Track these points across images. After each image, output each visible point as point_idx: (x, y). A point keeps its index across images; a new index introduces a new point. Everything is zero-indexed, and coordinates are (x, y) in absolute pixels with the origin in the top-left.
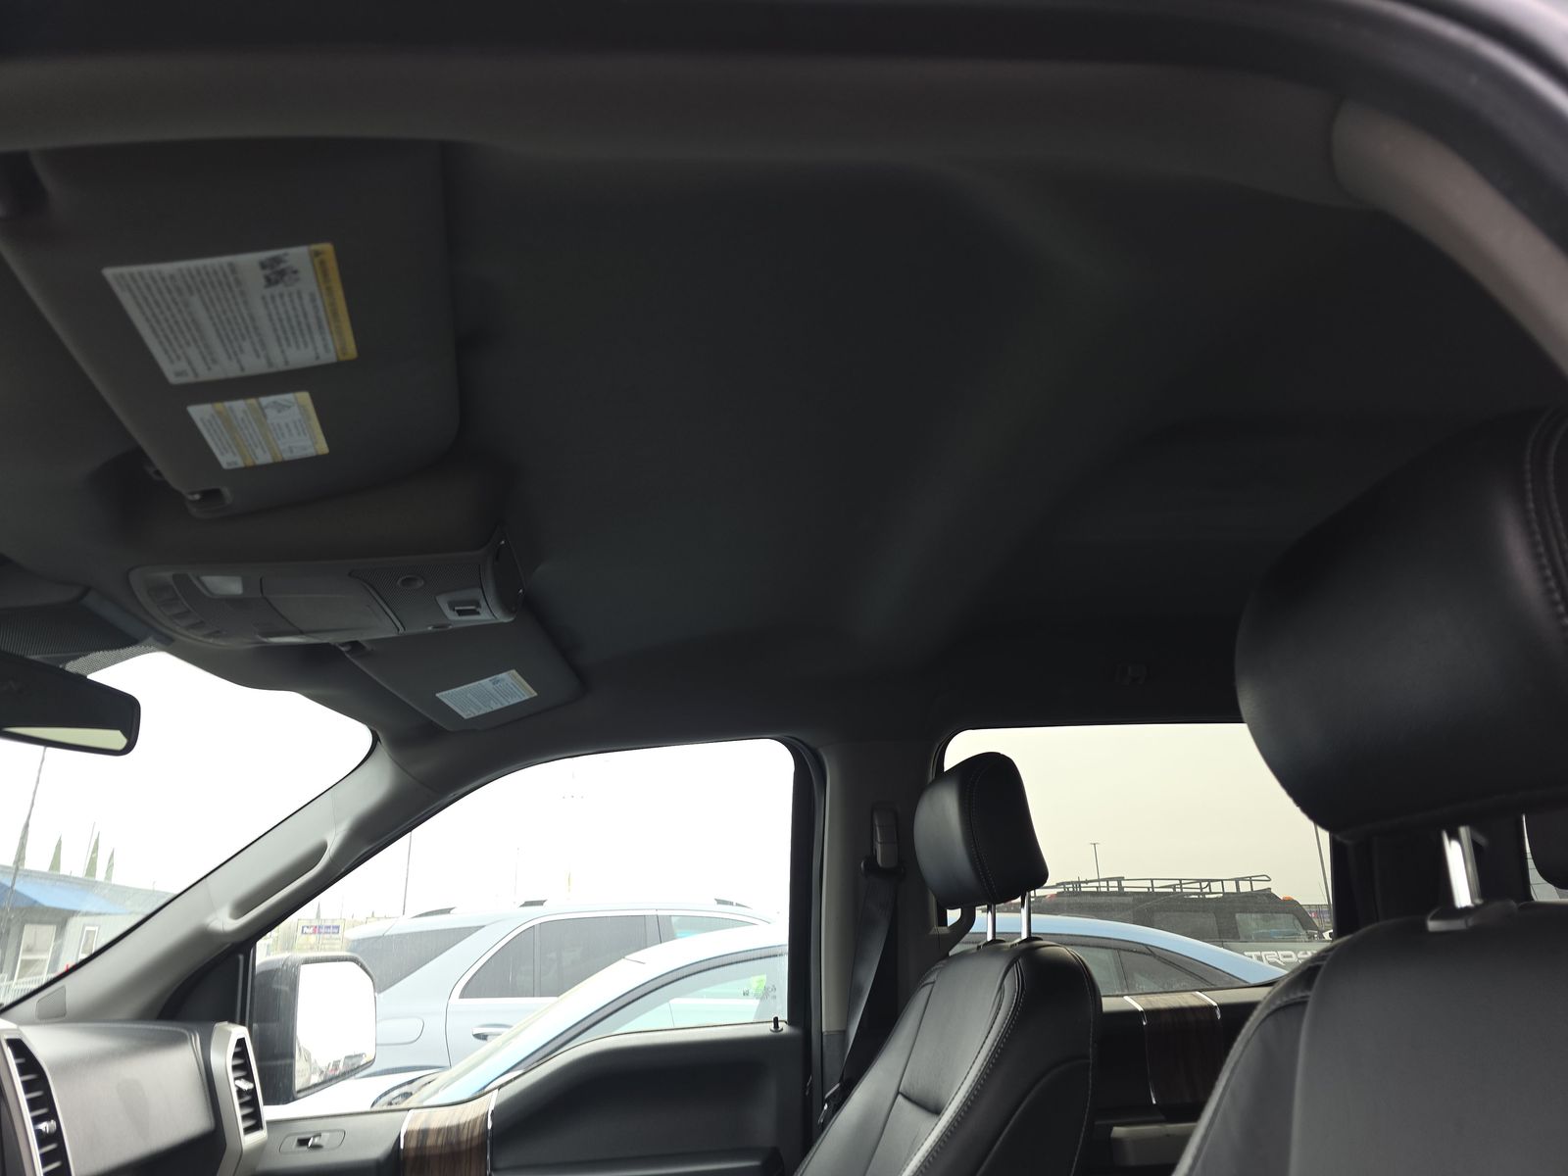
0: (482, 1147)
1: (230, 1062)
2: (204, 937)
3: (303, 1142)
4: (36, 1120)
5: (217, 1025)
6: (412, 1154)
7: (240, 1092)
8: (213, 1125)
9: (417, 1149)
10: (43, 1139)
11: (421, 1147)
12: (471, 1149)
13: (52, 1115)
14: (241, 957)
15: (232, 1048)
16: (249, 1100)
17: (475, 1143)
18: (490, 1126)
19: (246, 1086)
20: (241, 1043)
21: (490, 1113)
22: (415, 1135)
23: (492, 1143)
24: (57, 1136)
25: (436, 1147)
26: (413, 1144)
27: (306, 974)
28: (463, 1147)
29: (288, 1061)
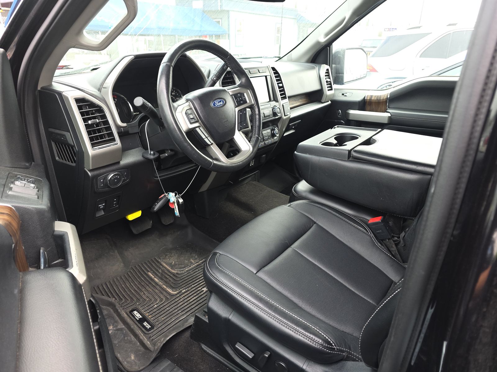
0: (386, 102)
1: (325, 74)
2: (318, 43)
3: (343, 94)
4: (278, 84)
5: (322, 65)
6: (368, 101)
7: (327, 82)
8: (321, 88)
9: (369, 100)
10: (279, 87)
11: (370, 99)
12: (383, 101)
13: (282, 83)
14: (328, 48)
15: (325, 71)
16: (329, 83)
17: (384, 100)
18: (389, 97)
19: (328, 80)
20: (328, 70)
21: (389, 94)
22: (369, 96)
23: (389, 101)
24: (283, 87)
25: (374, 100)
26: (368, 98)
27: (347, 52)
28: (381, 101)
29: (342, 75)
